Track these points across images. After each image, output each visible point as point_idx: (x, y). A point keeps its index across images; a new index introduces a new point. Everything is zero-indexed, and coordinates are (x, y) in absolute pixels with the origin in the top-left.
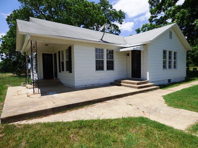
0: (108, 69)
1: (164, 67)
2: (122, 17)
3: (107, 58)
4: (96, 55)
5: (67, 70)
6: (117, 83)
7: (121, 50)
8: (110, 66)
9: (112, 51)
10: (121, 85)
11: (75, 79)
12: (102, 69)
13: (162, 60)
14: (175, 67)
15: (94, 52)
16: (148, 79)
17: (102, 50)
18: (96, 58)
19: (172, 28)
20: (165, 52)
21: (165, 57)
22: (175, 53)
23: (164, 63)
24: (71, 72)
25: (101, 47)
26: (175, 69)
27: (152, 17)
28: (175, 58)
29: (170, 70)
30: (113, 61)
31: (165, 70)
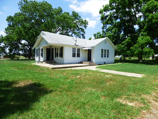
0: (77, 57)
1: (102, 56)
2: (87, 24)
3: (77, 52)
4: (73, 51)
5: (60, 56)
6: (81, 63)
7: (83, 49)
8: (78, 55)
9: (79, 49)
10: (82, 64)
11: (64, 60)
12: (75, 57)
13: (101, 53)
14: (108, 57)
15: (72, 49)
16: (94, 61)
17: (75, 48)
18: (73, 52)
19: (107, 39)
20: (102, 50)
21: (102, 52)
22: (108, 51)
23: (102, 55)
24: (62, 57)
25: (75, 47)
26: (108, 58)
27: (104, 27)
28: (108, 53)
29: (105, 58)
30: (80, 53)
31: (102, 58)
